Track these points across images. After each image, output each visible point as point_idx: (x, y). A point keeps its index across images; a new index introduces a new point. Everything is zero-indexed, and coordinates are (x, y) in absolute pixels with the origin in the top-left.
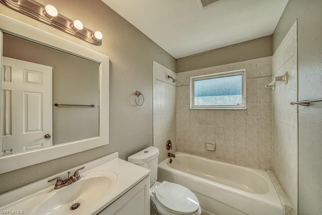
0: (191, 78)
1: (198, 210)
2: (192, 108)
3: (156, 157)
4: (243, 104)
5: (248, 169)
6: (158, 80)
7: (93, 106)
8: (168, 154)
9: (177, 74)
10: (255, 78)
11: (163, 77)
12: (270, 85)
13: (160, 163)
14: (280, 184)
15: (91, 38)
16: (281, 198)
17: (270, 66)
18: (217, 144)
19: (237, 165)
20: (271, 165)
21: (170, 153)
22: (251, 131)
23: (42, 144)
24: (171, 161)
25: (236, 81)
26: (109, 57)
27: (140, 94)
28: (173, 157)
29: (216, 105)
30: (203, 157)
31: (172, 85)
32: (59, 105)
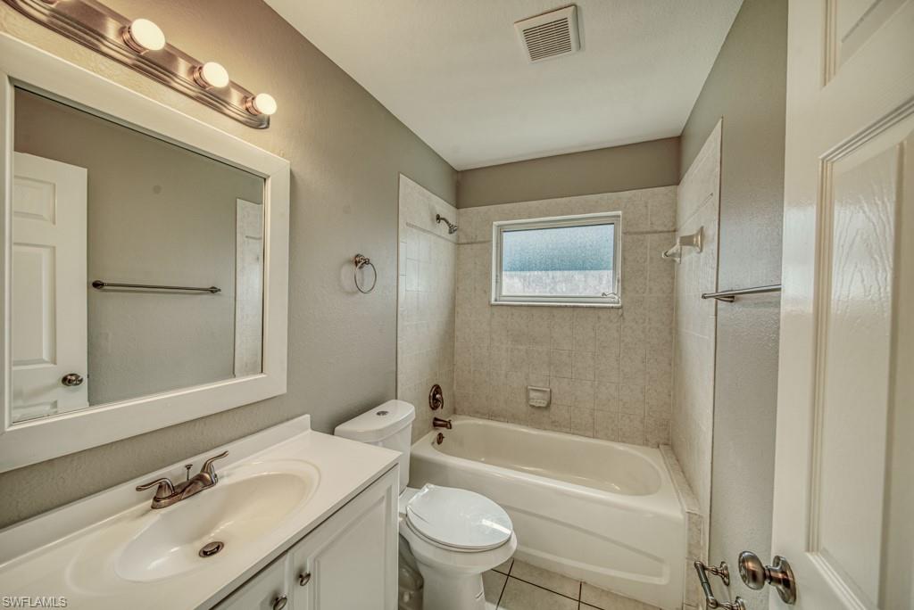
0: (495, 223)
1: (508, 540)
2: (496, 300)
3: (406, 427)
4: (613, 293)
5: (620, 447)
6: (413, 226)
7: (213, 290)
8: (432, 421)
9: (461, 210)
10: (642, 233)
11: (425, 219)
12: (670, 252)
13: (415, 442)
14: (683, 472)
15: (242, 108)
16: (682, 499)
17: (674, 208)
18: (555, 391)
19: (597, 438)
20: (668, 433)
21: (439, 418)
22: (630, 358)
23: (55, 404)
24: (440, 438)
25: (601, 238)
26: (288, 162)
27: (367, 262)
28: (445, 429)
29: (554, 294)
30: (520, 424)
31: (446, 239)
32: (109, 285)
